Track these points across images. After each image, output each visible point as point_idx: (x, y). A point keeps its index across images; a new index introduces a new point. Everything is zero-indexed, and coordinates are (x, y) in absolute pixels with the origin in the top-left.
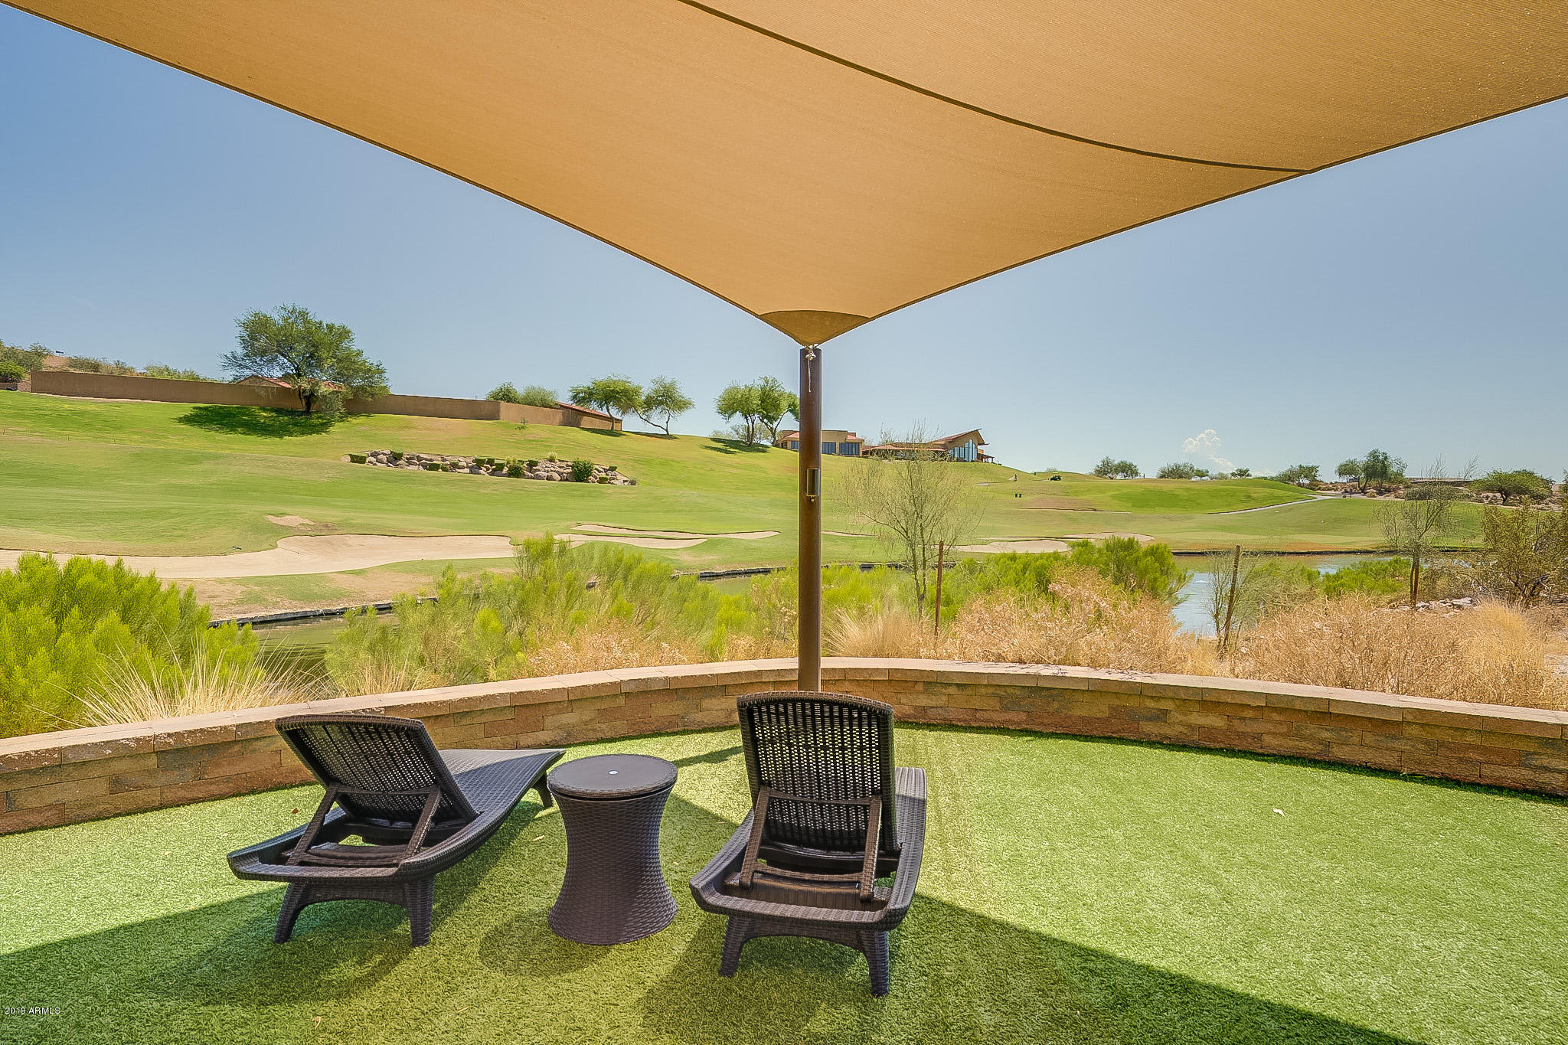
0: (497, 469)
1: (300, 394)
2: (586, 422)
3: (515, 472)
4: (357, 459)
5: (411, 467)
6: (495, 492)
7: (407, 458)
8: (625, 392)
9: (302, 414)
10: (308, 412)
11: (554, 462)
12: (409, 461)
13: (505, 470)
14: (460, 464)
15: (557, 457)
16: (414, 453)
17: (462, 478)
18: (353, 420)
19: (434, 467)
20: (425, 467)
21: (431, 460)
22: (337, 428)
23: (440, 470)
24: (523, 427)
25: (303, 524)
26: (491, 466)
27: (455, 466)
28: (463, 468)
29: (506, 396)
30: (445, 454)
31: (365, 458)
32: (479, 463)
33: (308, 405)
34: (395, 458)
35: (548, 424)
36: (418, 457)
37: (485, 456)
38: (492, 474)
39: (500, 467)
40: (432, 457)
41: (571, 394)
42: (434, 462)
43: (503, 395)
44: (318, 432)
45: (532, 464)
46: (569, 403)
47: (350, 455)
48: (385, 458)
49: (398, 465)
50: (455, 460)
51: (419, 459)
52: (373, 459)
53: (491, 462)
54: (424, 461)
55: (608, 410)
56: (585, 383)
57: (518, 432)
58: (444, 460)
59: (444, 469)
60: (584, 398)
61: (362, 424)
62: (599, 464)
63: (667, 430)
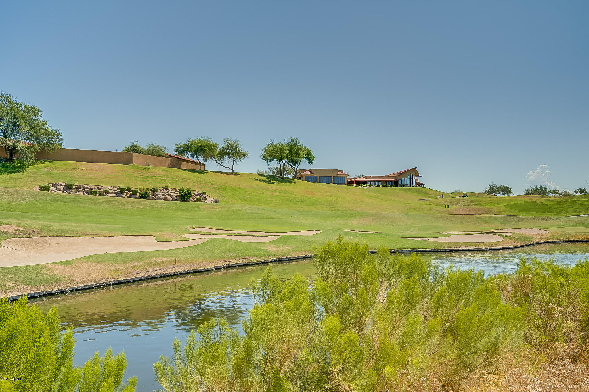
0: (133, 194)
1: (6, 149)
2: (184, 165)
3: (144, 196)
4: (46, 189)
5: (79, 193)
6: (133, 208)
7: (76, 188)
8: (209, 147)
9: (7, 160)
10: (11, 159)
11: (168, 189)
12: (78, 190)
13: (138, 194)
14: (110, 191)
15: (170, 186)
16: (80, 184)
17: (113, 200)
18: (41, 165)
19: (93, 193)
20: (88, 193)
21: (91, 189)
22: (31, 169)
23: (97, 195)
24: (148, 169)
25: (16, 230)
26: (129, 192)
27: (107, 192)
28: (111, 193)
29: (135, 150)
30: (100, 185)
31: (49, 188)
32: (122, 190)
33: (11, 155)
34: (68, 188)
35: (161, 166)
36: (83, 187)
37: (125, 186)
38: (129, 197)
39: (135, 193)
40: (92, 187)
41: (175, 148)
42: (93, 190)
43: (133, 150)
44: (17, 171)
45: (154, 191)
46: (174, 154)
47: (40, 186)
48: (62, 188)
49: (70, 192)
50: (107, 189)
51: (84, 188)
52: (54, 188)
53: (129, 189)
54: (87, 189)
55: (198, 158)
56: (184, 141)
57: (144, 171)
58: (99, 189)
59: (100, 194)
60: (183, 151)
61: (46, 167)
62: (196, 190)
63: (232, 170)
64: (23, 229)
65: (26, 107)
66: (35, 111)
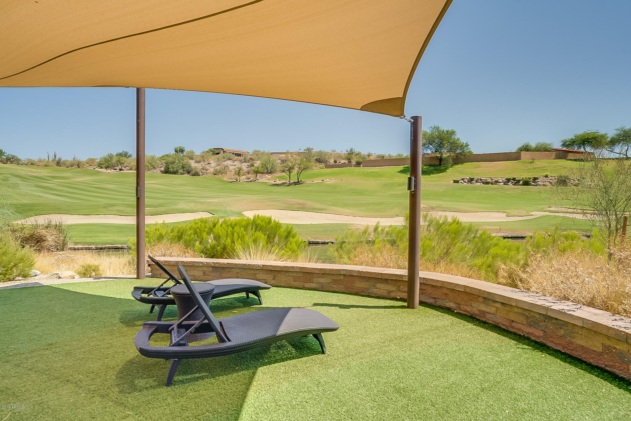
0: (516, 182)
1: (437, 158)
2: (570, 156)
3: (526, 183)
4: (456, 182)
5: (478, 184)
6: (513, 193)
7: (476, 180)
8: (595, 138)
9: (438, 165)
10: (440, 165)
11: (548, 177)
12: (477, 181)
13: (521, 182)
14: (499, 181)
15: (549, 174)
16: (479, 177)
17: (499, 187)
18: (456, 166)
19: (488, 183)
20: (483, 183)
21: (486, 180)
22: (450, 170)
23: (490, 184)
24: (533, 162)
25: (424, 207)
26: (515, 181)
27: (497, 182)
28: (500, 182)
29: (526, 149)
30: (493, 177)
31: (459, 181)
32: (508, 180)
33: (440, 162)
34: (471, 180)
35: (547, 159)
36: (481, 179)
37: (511, 176)
38: (514, 185)
39: (519, 181)
40: (487, 179)
41: (561, 143)
42: (488, 181)
43: (524, 149)
44: (443, 172)
45: (535, 179)
46: (560, 148)
47: (453, 180)
48: (467, 181)
49: (472, 183)
50: (497, 179)
51: (481, 180)
52: (462, 181)
53: (514, 179)
54: (483, 181)
55: (585, 149)
57: (529, 164)
58: (492, 180)
59: (492, 184)
60: (569, 144)
61: (459, 168)
62: (574, 177)
63: (626, 155)
64: (427, 207)
65: (447, 132)
66: (453, 133)
